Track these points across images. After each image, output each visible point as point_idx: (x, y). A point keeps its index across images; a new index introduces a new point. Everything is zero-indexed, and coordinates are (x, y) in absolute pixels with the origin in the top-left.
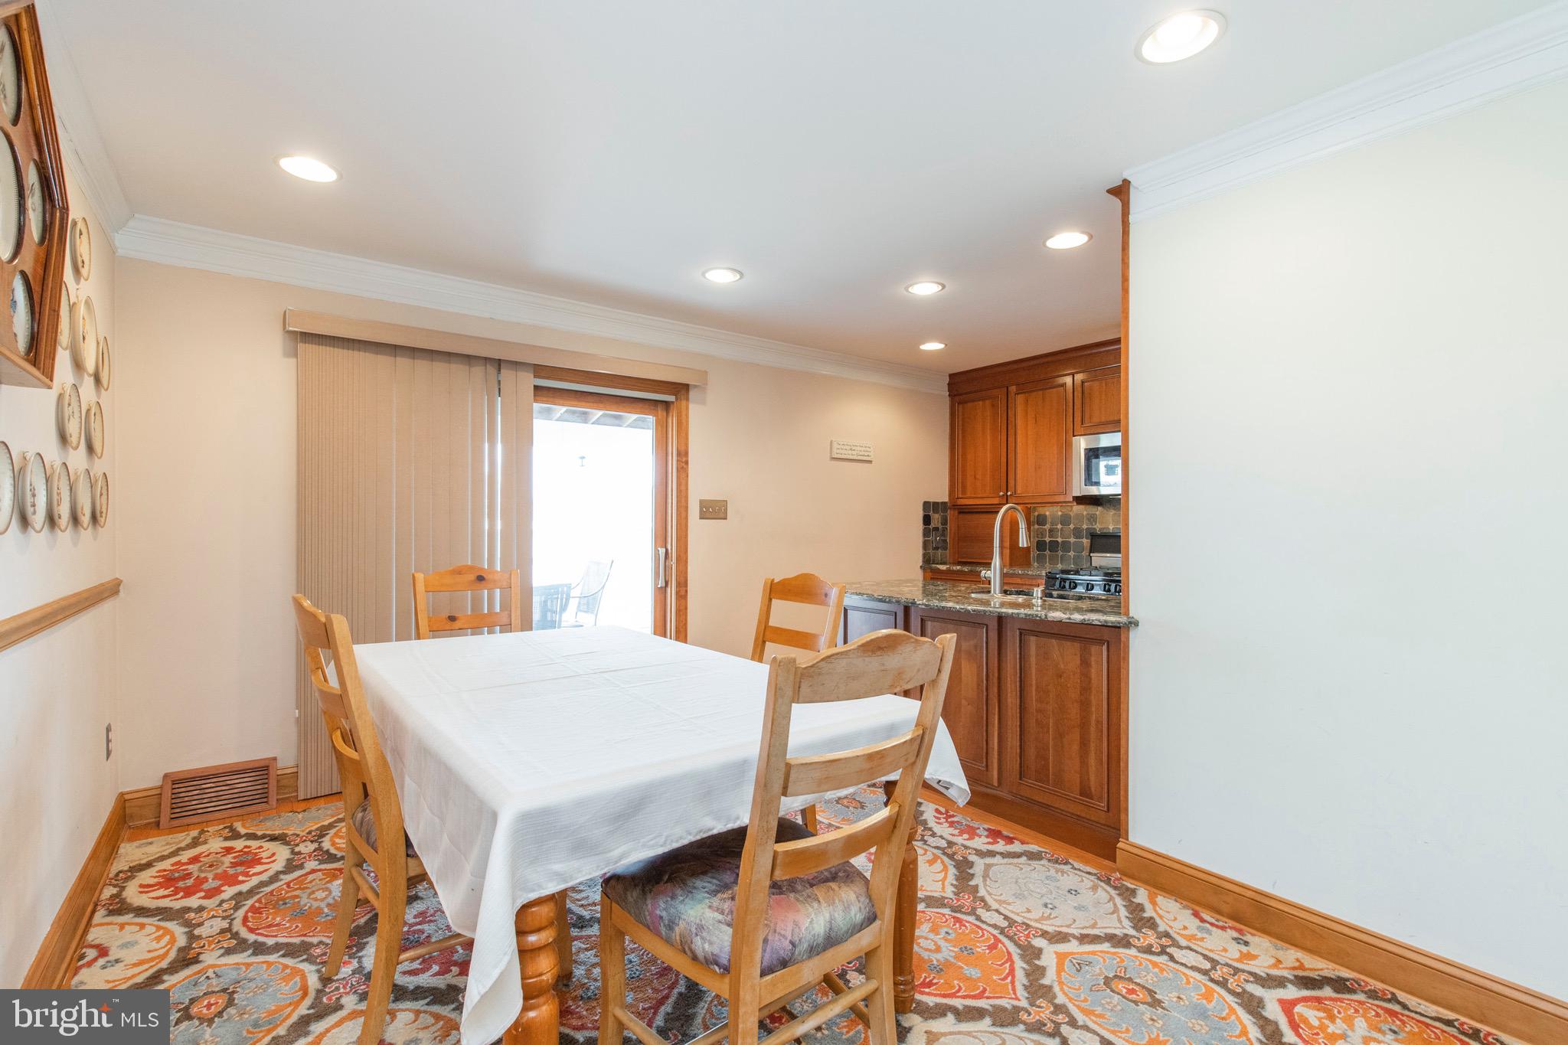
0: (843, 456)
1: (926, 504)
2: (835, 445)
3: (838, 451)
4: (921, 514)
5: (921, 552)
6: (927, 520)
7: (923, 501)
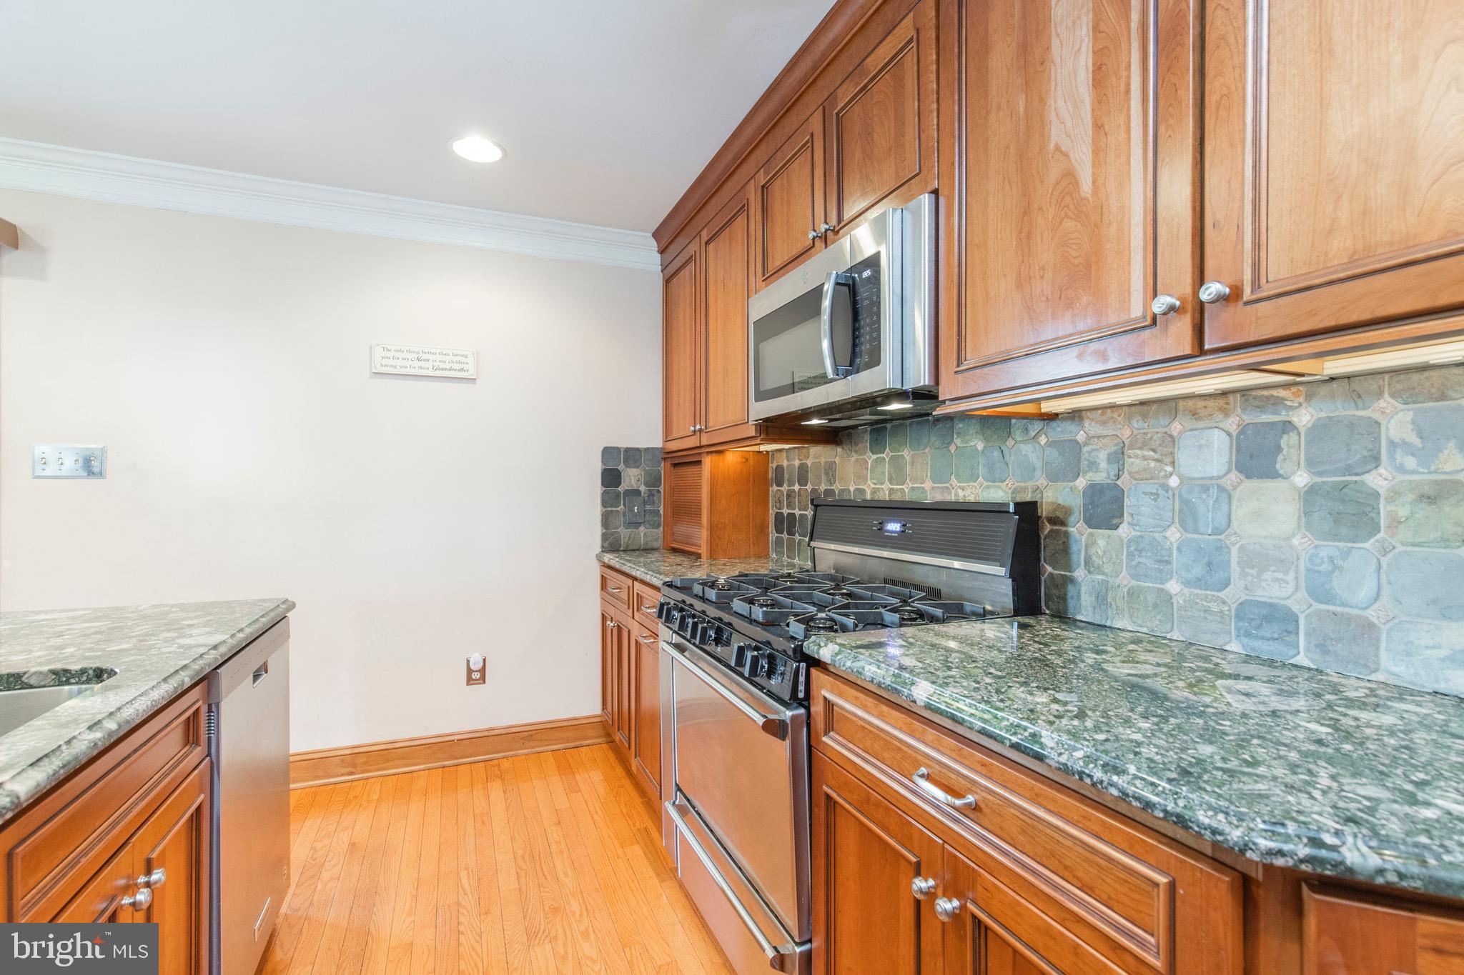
0: (403, 371)
1: (608, 452)
2: (379, 352)
3: (385, 362)
4: (597, 468)
5: (598, 530)
6: (611, 478)
7: (602, 448)
